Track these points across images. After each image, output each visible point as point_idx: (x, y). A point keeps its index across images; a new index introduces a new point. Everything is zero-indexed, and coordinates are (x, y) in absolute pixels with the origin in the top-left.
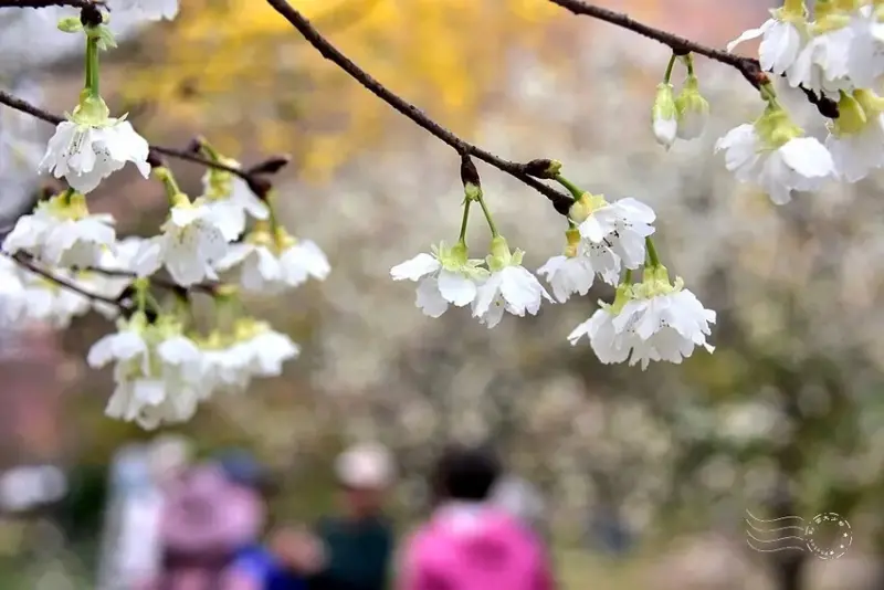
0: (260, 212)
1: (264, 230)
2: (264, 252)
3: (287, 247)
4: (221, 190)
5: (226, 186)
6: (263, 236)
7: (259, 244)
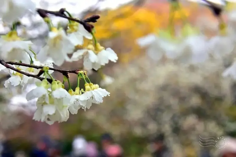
0: (89, 37)
1: (91, 44)
2: (91, 53)
3: (100, 51)
4: (73, 29)
5: (75, 27)
6: (91, 46)
7: (89, 49)
